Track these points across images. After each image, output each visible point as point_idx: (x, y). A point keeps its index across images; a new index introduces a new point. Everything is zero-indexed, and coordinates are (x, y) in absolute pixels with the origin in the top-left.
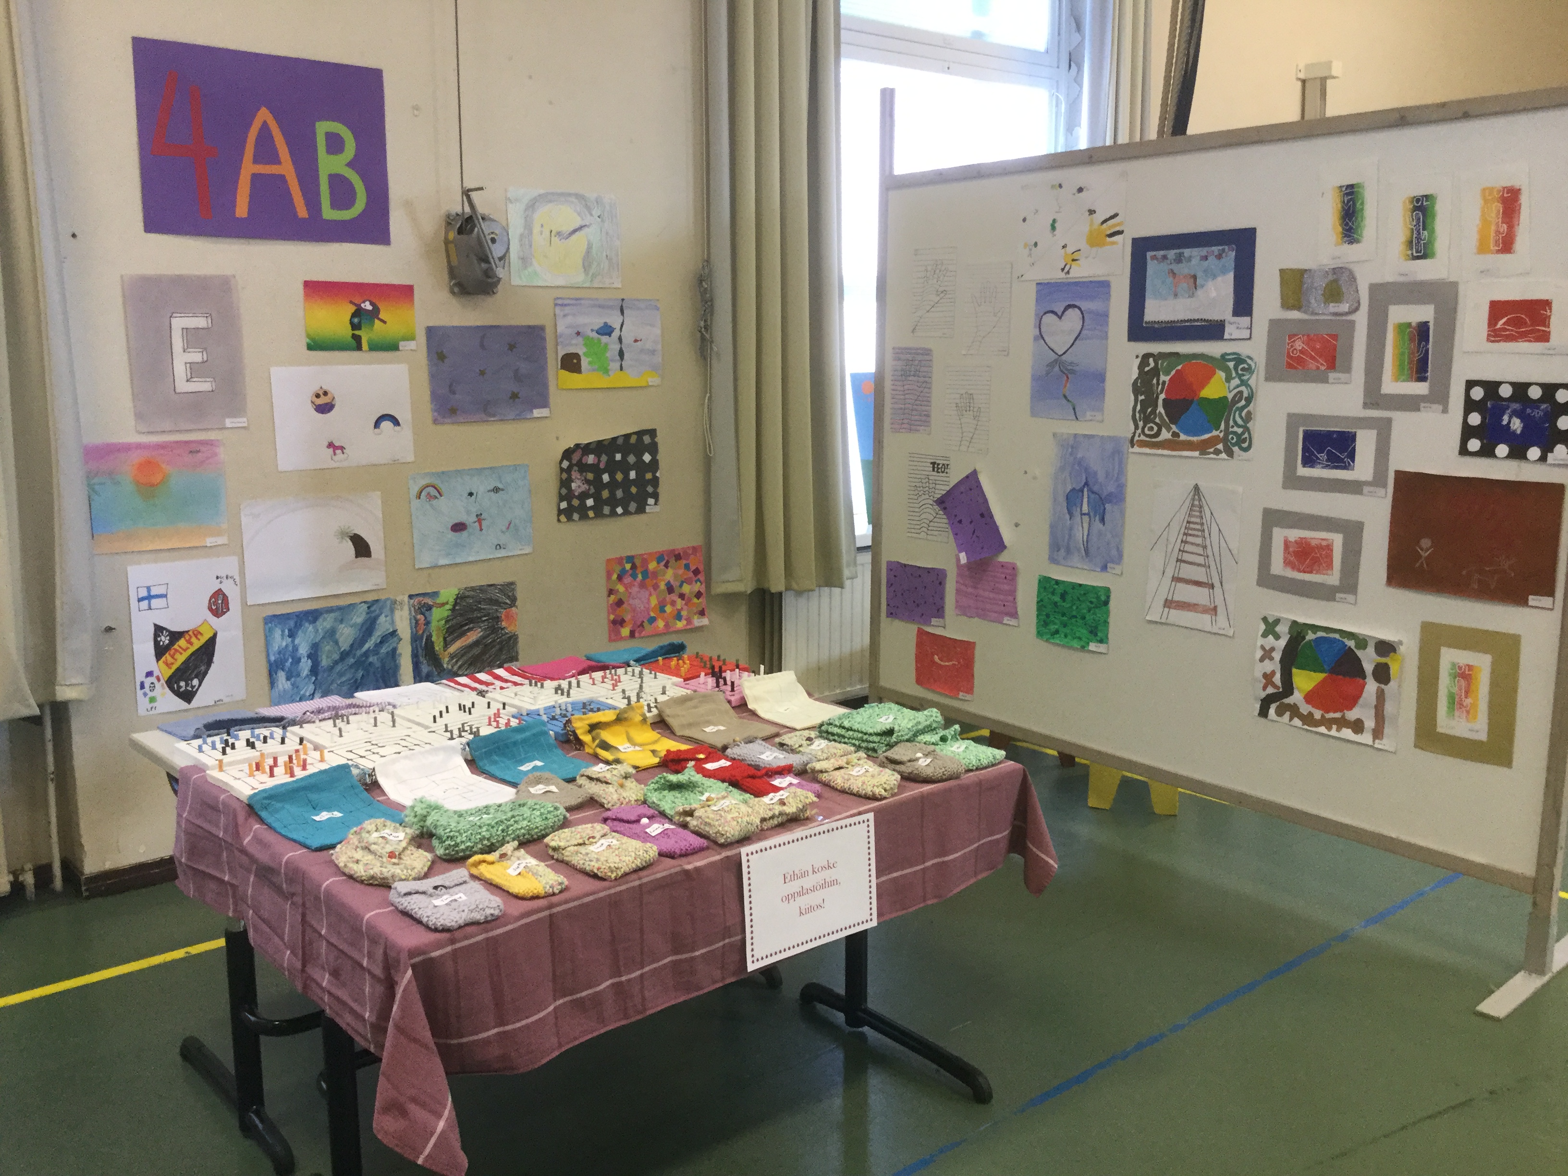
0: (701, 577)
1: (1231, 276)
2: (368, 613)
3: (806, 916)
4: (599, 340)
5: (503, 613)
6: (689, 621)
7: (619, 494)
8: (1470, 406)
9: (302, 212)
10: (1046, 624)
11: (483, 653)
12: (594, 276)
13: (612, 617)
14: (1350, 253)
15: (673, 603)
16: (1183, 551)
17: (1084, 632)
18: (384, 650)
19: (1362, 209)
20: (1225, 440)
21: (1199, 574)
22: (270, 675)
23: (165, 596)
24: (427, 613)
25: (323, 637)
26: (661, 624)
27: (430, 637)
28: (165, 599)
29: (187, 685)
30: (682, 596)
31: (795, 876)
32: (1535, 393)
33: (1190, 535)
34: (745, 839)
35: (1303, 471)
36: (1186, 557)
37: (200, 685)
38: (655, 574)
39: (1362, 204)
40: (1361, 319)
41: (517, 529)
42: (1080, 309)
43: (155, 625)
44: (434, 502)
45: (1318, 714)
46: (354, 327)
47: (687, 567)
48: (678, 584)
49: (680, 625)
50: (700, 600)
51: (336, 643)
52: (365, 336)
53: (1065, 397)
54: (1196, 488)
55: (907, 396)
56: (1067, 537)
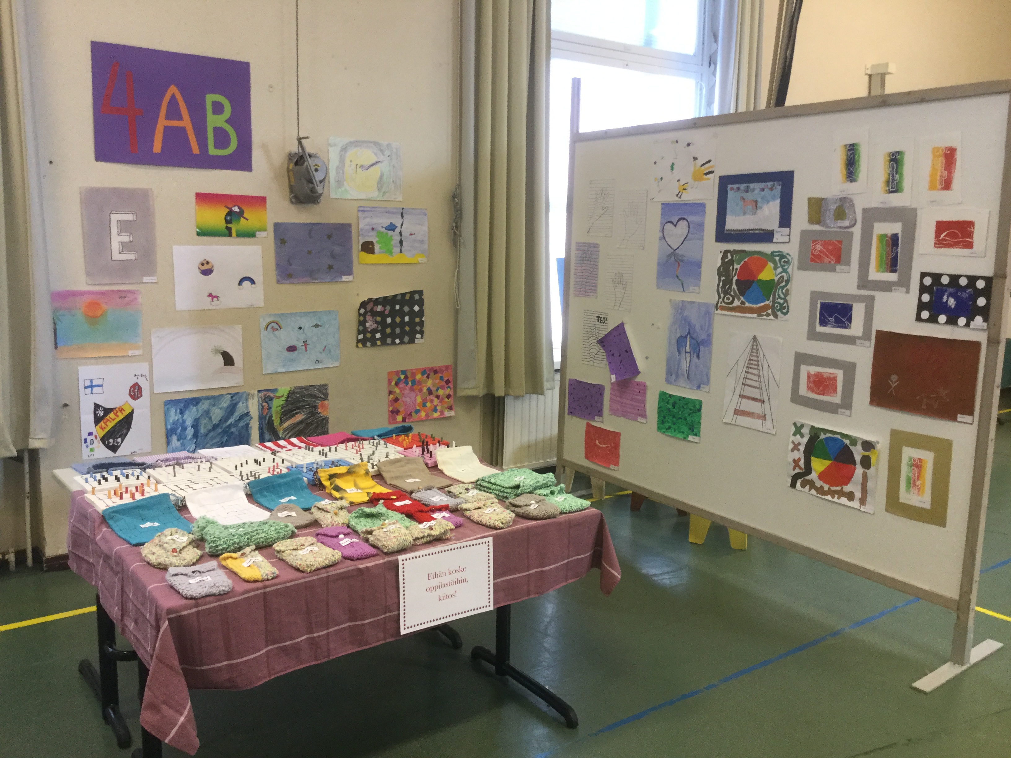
0: (451, 385)
1: (778, 202)
2: (231, 401)
3: (443, 601)
4: (387, 234)
5: (319, 403)
6: (442, 413)
7: (398, 330)
8: (923, 289)
9: (196, 150)
10: (663, 422)
11: (305, 428)
12: (385, 193)
13: (391, 409)
14: (851, 188)
15: (432, 401)
16: (746, 378)
17: (685, 428)
18: (241, 424)
19: (858, 160)
20: (773, 307)
21: (755, 393)
22: (167, 438)
23: (101, 386)
24: (269, 402)
25: (201, 415)
26: (423, 414)
27: (271, 417)
28: (101, 388)
29: (114, 442)
30: (438, 397)
31: (436, 575)
32: (963, 282)
33: (751, 368)
34: (403, 550)
35: (820, 329)
36: (748, 382)
37: (122, 442)
38: (420, 382)
39: (859, 156)
40: (857, 231)
41: (330, 351)
42: (687, 221)
43: (95, 404)
44: (276, 333)
45: (826, 487)
46: (227, 222)
47: (442, 378)
48: (435, 389)
49: (436, 415)
50: (450, 400)
51: (210, 418)
52: (234, 227)
53: (677, 277)
54: (755, 338)
55: (584, 274)
56: (677, 367)
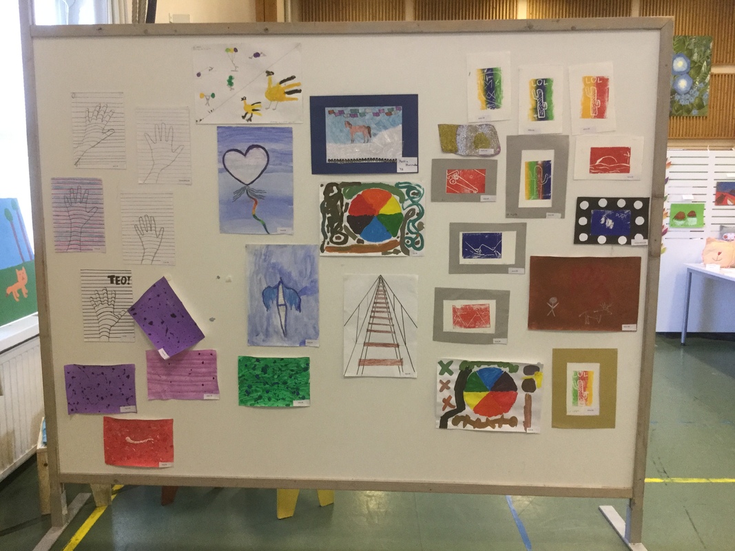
1: (399, 127)
8: (579, 213)
10: (248, 393)
14: (493, 115)
16: (372, 324)
17: (287, 394)
19: (500, 86)
20: (402, 243)
21: (388, 338)
32: (621, 204)
33: (377, 312)
35: (464, 261)
36: (375, 327)
39: (500, 82)
40: (502, 159)
42: (264, 148)
45: (483, 419)
53: (254, 216)
54: (381, 278)
55: (73, 221)
56: (265, 324)
